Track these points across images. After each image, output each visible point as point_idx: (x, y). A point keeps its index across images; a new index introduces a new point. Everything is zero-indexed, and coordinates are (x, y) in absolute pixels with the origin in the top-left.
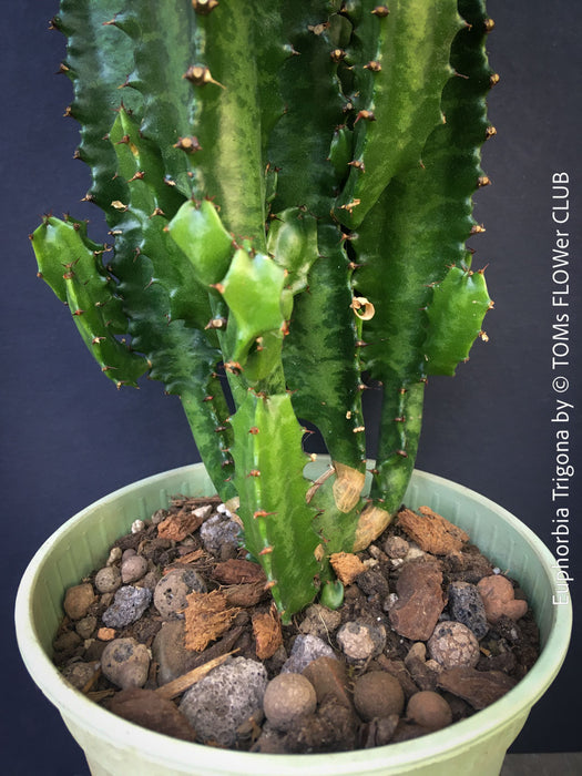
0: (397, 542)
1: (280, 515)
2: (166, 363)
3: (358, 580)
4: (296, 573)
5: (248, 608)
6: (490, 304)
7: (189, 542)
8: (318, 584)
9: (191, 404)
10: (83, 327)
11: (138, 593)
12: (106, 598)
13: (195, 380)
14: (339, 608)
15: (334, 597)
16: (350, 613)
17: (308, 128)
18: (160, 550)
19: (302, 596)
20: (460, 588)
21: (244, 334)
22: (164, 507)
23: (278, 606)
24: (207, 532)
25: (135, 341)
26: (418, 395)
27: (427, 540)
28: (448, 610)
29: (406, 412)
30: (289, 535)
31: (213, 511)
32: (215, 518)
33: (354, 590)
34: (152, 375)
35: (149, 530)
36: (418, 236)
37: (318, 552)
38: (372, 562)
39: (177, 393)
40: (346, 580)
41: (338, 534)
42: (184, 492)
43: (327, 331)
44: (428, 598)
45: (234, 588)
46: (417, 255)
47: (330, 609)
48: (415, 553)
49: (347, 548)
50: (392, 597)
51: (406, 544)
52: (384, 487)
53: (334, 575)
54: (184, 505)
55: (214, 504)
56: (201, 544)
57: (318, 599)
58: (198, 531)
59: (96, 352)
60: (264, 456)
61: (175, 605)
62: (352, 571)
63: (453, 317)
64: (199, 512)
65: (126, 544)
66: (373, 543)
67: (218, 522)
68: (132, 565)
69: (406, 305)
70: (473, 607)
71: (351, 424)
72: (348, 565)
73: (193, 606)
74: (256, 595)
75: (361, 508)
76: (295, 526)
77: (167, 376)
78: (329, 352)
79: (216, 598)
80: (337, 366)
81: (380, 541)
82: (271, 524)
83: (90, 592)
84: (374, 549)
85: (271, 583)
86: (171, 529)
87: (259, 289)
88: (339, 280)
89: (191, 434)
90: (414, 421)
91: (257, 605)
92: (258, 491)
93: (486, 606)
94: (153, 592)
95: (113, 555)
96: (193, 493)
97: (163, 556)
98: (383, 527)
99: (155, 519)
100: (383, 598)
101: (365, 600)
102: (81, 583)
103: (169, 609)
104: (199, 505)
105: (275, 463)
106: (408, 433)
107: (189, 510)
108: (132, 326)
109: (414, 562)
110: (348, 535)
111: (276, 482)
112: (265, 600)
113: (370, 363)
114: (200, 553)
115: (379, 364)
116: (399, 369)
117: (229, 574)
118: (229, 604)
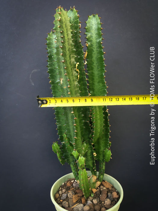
0: (102, 187)
1: (85, 185)
2: (68, 160)
3: (96, 193)
4: (87, 192)
5: (81, 197)
6: (111, 154)
7: (71, 187)
8: (90, 194)
9: (72, 166)
10: (59, 159)
11: (65, 195)
12: (61, 195)
13: (72, 163)
14: (93, 197)
15: (92, 195)
16: (94, 198)
17: (87, 131)
18: (68, 188)
19: (88, 195)
20: (109, 194)
21: (80, 165)
22: (67, 180)
23: (85, 196)
24: (74, 185)
25: (64, 157)
26: (104, 164)
27: (106, 186)
28: (107, 197)
29: (102, 167)
30: (86, 187)
31: (74, 181)
32: (75, 182)
33: (95, 194)
34: (66, 162)
35: (65, 184)
36: (102, 142)
37: (90, 189)
38: (98, 190)
39: (70, 164)
40: (94, 193)
41: (93, 186)
42: (70, 178)
43: (91, 156)
44: (104, 195)
45: (78, 194)
46: (102, 145)
47: (92, 197)
48: (104, 188)
49: (94, 188)
50: (101, 195)
51: (103, 187)
52: (100, 178)
53: (93, 192)
54: (70, 180)
55: (75, 180)
56: (73, 187)
57: (90, 195)
58: (72, 185)
59: (60, 161)
60: (83, 177)
61: (71, 197)
62: (95, 191)
63: (107, 155)
64: (72, 181)
65: (62, 187)
66: (98, 187)
67: (75, 183)
68: (64, 190)
69: (102, 151)
70: (111, 196)
71: (94, 170)
72: (94, 190)
73: (74, 197)
74: (82, 195)
75: (96, 181)
76: (87, 186)
77: (68, 162)
78: (91, 159)
79: (76, 196)
80: (92, 161)
81: (99, 186)
82: (84, 186)
83: (58, 194)
84: (98, 188)
85: (84, 194)
86: (68, 184)
87: (82, 160)
88: (92, 150)
89: (71, 170)
90: (104, 168)
91: (82, 197)
92: (82, 182)
93: (113, 196)
94: (67, 195)
95: (60, 189)
96: (71, 178)
97: (68, 189)
98: (100, 184)
99: (66, 183)
100: (99, 195)
101: (97, 196)
102: (56, 193)
103: (70, 197)
104: (72, 180)
105: (84, 178)
106: (103, 170)
107: (71, 181)
108: (64, 155)
109: (104, 190)
110: (95, 186)
111: (84, 181)
112: (83, 196)
113: (97, 159)
114: (73, 188)
115: (98, 159)
116: (101, 160)
117: (78, 192)
118: (78, 196)
